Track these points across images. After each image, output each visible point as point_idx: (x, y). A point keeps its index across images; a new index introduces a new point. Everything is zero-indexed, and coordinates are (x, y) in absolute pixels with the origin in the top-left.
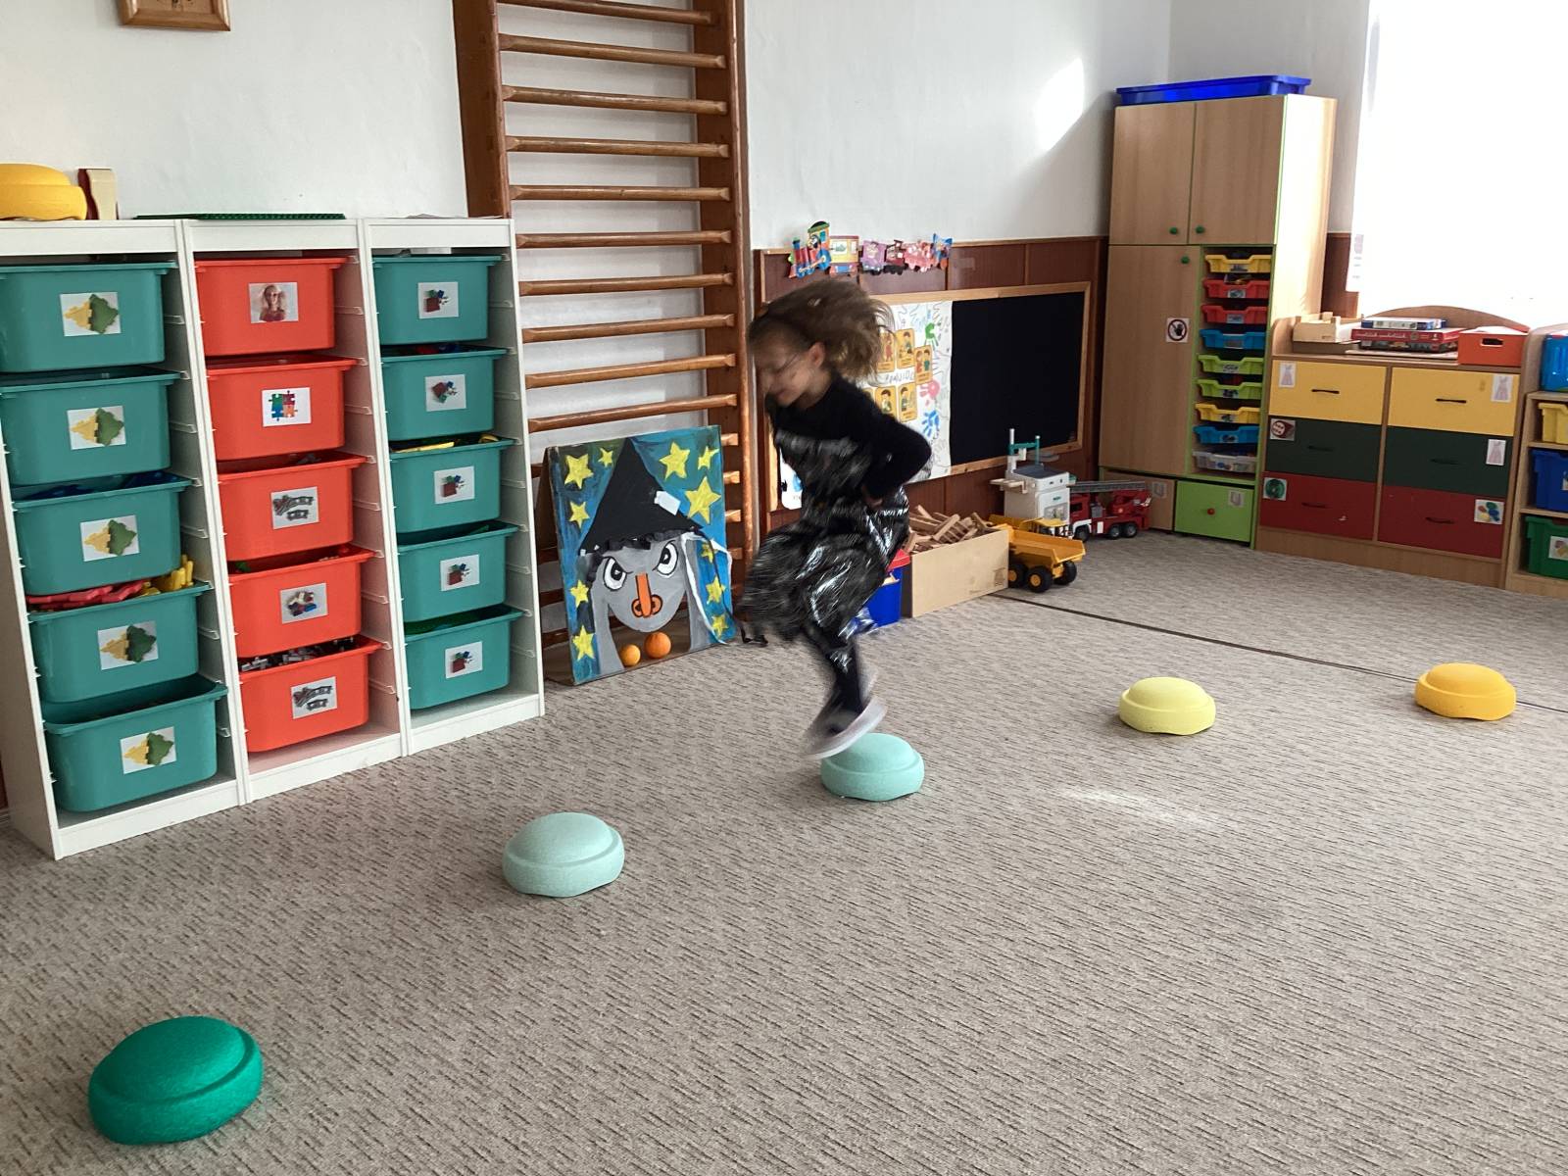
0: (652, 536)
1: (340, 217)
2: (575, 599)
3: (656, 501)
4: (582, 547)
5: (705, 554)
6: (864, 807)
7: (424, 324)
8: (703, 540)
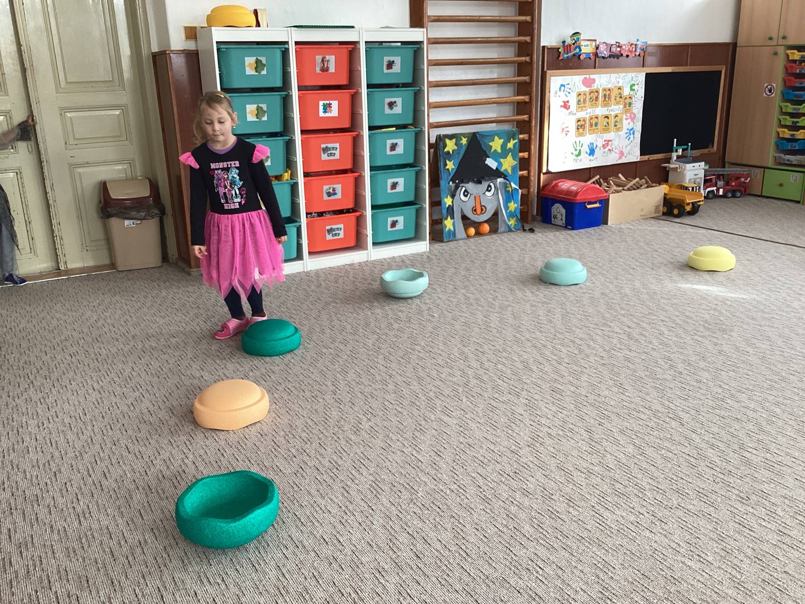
0: (483, 178)
1: (353, 27)
2: (446, 203)
3: (486, 163)
4: (451, 180)
5: (508, 189)
6: (556, 287)
7: (385, 75)
8: (508, 182)
